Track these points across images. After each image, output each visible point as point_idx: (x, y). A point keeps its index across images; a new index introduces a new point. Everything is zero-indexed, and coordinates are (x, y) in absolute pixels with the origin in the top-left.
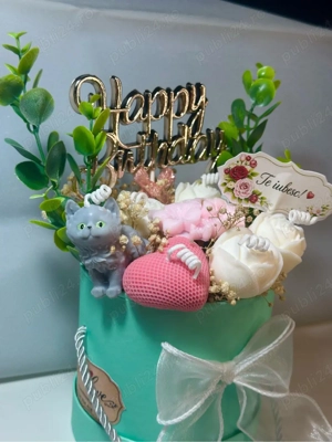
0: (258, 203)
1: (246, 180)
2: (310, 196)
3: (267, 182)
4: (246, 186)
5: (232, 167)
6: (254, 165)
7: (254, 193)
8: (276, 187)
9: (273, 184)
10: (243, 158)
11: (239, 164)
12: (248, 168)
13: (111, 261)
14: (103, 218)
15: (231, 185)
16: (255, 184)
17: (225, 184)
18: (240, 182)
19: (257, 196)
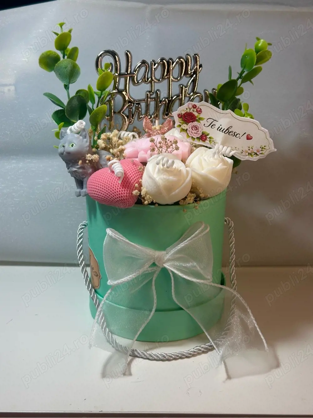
0: (207, 141)
1: (195, 123)
2: (249, 138)
3: (212, 125)
4: (196, 128)
5: (183, 113)
6: (200, 111)
7: (203, 133)
8: (219, 129)
9: (217, 127)
10: (191, 106)
11: (188, 111)
12: (196, 114)
13: (81, 170)
14: (75, 142)
15: (185, 126)
16: (203, 126)
17: (180, 126)
18: (191, 124)
19: (206, 136)
